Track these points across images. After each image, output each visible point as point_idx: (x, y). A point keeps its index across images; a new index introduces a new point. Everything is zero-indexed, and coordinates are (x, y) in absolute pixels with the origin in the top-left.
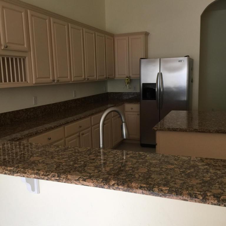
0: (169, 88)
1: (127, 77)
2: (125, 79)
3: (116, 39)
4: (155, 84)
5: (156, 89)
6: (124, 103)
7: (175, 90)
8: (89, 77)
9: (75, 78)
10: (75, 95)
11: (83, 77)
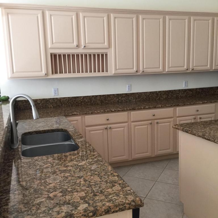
8: (195, 66)
9: (170, 68)
10: (185, 85)
11: (185, 67)
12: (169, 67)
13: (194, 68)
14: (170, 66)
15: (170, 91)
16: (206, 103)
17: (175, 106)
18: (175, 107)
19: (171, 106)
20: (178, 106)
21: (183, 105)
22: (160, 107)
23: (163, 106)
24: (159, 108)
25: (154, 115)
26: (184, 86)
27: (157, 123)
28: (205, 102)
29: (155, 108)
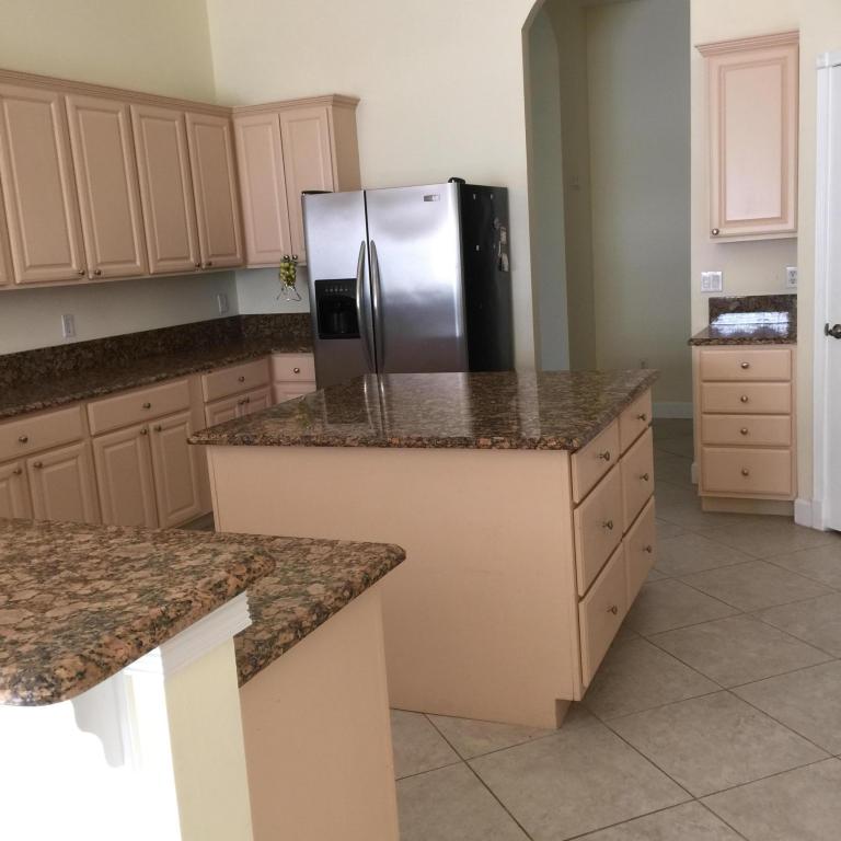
0: (400, 296)
1: (286, 259)
2: (278, 265)
3: (238, 122)
4: (354, 280)
5: (355, 300)
6: (270, 353)
7: (419, 300)
8: (102, 263)
9: (30, 272)
10: (68, 331)
11: (74, 266)
12: (25, 268)
13: (100, 268)
14: (28, 264)
15: (22, 353)
16: (166, 378)
17: (82, 398)
18: (82, 404)
19: (72, 402)
20: (93, 397)
21: (106, 393)
22: (40, 409)
23: (48, 403)
24: (35, 411)
25: (25, 440)
26: (64, 335)
27: (39, 466)
28: (164, 375)
29: (24, 413)
